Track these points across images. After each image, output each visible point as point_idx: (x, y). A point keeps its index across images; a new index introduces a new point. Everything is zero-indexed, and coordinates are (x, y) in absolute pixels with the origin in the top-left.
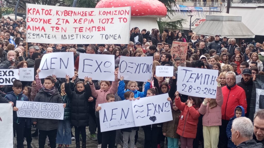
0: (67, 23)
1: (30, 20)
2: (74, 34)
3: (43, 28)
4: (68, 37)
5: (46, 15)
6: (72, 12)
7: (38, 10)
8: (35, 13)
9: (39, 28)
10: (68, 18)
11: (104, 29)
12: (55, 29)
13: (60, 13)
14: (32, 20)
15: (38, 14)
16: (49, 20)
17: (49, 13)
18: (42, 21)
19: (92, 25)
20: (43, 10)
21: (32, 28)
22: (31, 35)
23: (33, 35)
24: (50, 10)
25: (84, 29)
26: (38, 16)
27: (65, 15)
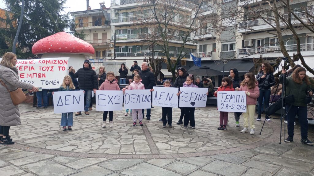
11: (44, 75)
19: (33, 71)
25: (25, 75)
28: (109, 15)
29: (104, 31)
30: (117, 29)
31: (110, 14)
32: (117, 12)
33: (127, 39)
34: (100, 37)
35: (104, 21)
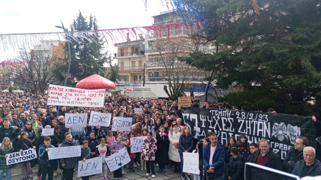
0: (71, 96)
1: (50, 93)
2: (75, 101)
3: (57, 98)
4: (71, 102)
5: (60, 91)
6: (74, 90)
7: (56, 88)
8: (54, 89)
9: (55, 97)
10: (72, 93)
11: (90, 99)
12: (64, 98)
13: (68, 90)
14: (52, 93)
15: (55, 90)
16: (61, 94)
17: (62, 90)
18: (57, 94)
19: (84, 97)
20: (58, 88)
21: (51, 97)
22: (50, 101)
23: (51, 101)
24: (63, 88)
25: (80, 99)
26: (55, 91)
27: (70, 92)
28: (144, 46)
29: (140, 59)
31: (144, 45)
33: (158, 66)
34: (137, 64)
35: (139, 51)
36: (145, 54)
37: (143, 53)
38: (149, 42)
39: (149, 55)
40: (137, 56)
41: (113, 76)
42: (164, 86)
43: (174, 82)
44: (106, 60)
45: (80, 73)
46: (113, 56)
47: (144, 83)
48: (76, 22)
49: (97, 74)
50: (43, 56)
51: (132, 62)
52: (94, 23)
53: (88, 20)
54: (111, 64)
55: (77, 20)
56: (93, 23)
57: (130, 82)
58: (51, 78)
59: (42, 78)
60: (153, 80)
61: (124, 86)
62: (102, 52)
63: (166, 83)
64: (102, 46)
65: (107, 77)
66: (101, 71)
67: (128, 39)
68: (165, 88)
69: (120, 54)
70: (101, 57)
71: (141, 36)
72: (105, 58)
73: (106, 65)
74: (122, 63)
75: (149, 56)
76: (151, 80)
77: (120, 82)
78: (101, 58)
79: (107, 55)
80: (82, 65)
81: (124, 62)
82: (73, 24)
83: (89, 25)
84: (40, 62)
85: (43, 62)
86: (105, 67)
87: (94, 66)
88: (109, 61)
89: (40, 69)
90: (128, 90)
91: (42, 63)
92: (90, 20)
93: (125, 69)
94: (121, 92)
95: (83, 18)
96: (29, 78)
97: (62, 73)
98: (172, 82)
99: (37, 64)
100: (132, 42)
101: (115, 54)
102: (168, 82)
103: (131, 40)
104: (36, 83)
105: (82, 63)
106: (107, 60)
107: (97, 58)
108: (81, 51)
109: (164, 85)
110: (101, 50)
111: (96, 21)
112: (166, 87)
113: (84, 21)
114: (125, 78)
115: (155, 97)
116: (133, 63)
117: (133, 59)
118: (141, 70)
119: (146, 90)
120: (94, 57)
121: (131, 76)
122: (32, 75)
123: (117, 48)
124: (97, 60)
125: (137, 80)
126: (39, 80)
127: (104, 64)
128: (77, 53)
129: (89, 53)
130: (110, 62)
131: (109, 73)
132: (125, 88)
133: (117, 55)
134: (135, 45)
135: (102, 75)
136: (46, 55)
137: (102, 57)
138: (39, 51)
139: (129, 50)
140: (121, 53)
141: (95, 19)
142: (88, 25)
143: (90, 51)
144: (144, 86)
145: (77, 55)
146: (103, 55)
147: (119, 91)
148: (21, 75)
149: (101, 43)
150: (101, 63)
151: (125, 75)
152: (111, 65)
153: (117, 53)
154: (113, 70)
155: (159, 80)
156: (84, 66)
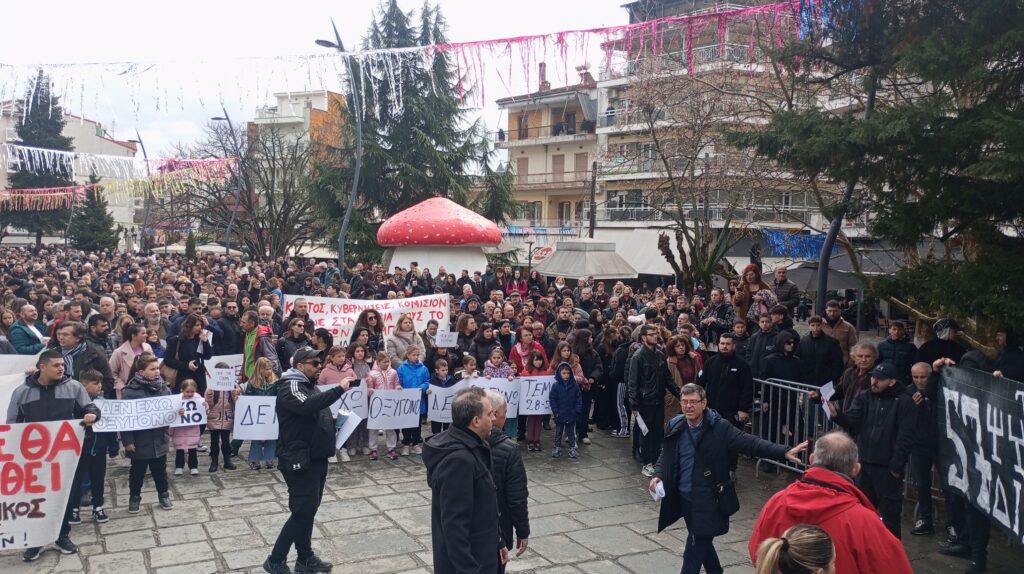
28: (593, 104)
29: (581, 147)
30: (613, 141)
31: (596, 100)
32: (614, 95)
33: (639, 171)
34: (569, 164)
35: (579, 120)
36: (598, 131)
37: (590, 127)
38: (611, 89)
39: (611, 136)
40: (571, 138)
41: (492, 204)
42: (661, 236)
43: (696, 224)
44: (473, 152)
45: (390, 192)
46: (494, 137)
47: (592, 228)
48: (381, 29)
49: (444, 195)
50: (282, 140)
51: (554, 157)
52: (436, 31)
53: (416, 23)
54: (486, 166)
55: (383, 23)
56: (432, 33)
57: (545, 221)
58: (304, 209)
59: (279, 209)
60: (624, 216)
61: (527, 235)
62: (461, 125)
63: (666, 228)
64: (460, 107)
65: (474, 207)
66: (457, 188)
67: (544, 84)
68: (663, 243)
69: (516, 134)
70: (456, 141)
71: (583, 72)
72: (468, 146)
73: (472, 168)
74: (523, 163)
75: (612, 139)
76: (614, 217)
77: (515, 223)
78: (457, 145)
79: (475, 135)
80: (396, 167)
81: (527, 159)
82: (372, 37)
83: (419, 39)
84: (274, 159)
85: (282, 159)
86: (469, 173)
87: (433, 169)
88: (480, 154)
89: (273, 181)
90: (539, 248)
91: (281, 162)
92: (422, 23)
93: (530, 180)
94: (518, 256)
95: (400, 14)
96: (241, 209)
97: (339, 194)
98: (690, 224)
99: (265, 164)
100: (556, 91)
101: (501, 134)
102: (674, 222)
103: (553, 87)
104: (261, 225)
105: (396, 163)
106: (476, 150)
107: (443, 144)
108: (395, 122)
109: (661, 232)
110: (457, 119)
111: (441, 23)
112: (668, 238)
113: (403, 27)
114: (532, 211)
115: (630, 272)
116: (558, 160)
117: (558, 149)
118: (581, 185)
119: (598, 249)
120: (434, 142)
121: (550, 202)
122: (249, 199)
123: (506, 112)
124: (442, 153)
125: (569, 218)
126: (271, 215)
127: (465, 168)
128: (383, 130)
129: (419, 128)
130: (484, 159)
131: (482, 193)
132: (531, 244)
133: (506, 137)
134: (563, 102)
135: (461, 200)
136: (290, 138)
137: (460, 142)
138: (272, 127)
139: (546, 121)
140: (520, 130)
141: (438, 18)
142: (417, 40)
143: (422, 122)
144: (591, 236)
145: (384, 136)
146: (464, 135)
147: (513, 253)
148: (219, 198)
149: (456, 96)
150: (457, 161)
151: (531, 200)
152: (487, 169)
153: (505, 129)
154: (493, 185)
155: (641, 216)
156: (404, 172)
